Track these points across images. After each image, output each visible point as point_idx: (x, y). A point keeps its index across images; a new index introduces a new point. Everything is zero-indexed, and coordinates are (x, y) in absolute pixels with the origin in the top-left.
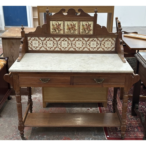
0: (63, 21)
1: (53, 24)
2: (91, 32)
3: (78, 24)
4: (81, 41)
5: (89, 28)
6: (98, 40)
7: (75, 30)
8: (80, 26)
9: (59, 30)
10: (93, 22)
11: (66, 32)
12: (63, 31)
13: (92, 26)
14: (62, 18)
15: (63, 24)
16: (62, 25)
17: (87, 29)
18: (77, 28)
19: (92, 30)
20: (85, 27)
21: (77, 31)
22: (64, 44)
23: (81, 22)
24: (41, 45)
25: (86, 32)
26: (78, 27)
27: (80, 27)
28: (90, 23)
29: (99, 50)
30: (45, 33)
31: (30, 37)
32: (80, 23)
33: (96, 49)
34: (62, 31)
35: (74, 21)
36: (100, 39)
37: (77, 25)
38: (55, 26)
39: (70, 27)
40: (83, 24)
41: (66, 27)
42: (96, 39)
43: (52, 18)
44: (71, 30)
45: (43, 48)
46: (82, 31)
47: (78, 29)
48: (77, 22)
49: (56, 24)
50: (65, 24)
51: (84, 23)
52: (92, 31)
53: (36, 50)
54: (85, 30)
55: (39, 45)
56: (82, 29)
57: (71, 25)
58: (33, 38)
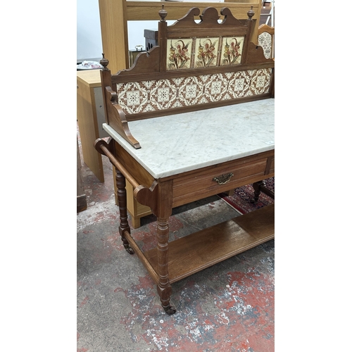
0: (193, 39)
1: (172, 47)
2: (239, 60)
3: (219, 43)
4: (221, 80)
5: (237, 51)
6: (247, 74)
7: (213, 57)
8: (221, 47)
9: (184, 59)
10: (243, 38)
11: (195, 64)
12: (191, 61)
13: (241, 46)
14: (193, 31)
15: (192, 45)
16: (189, 48)
17: (233, 53)
18: (216, 52)
19: (240, 55)
20: (230, 49)
21: (216, 59)
22: (190, 91)
23: (225, 39)
24: (145, 101)
25: (230, 61)
26: (218, 50)
27: (221, 50)
28: (239, 39)
29: (247, 94)
30: (155, 70)
31: (121, 85)
32: (222, 41)
33: (243, 94)
34: (189, 61)
35: (213, 37)
36: (250, 73)
37: (216, 47)
38: (176, 52)
39: (205, 50)
40: (226, 43)
42: (244, 72)
43: (172, 32)
44: (205, 57)
45: (149, 106)
46: (224, 58)
47: (218, 54)
48: (218, 39)
49: (179, 47)
50: (195, 44)
51: (230, 41)
52: (240, 57)
53: (134, 112)
54: (229, 56)
55: (141, 100)
56: (224, 55)
57: (207, 46)
58: (128, 86)
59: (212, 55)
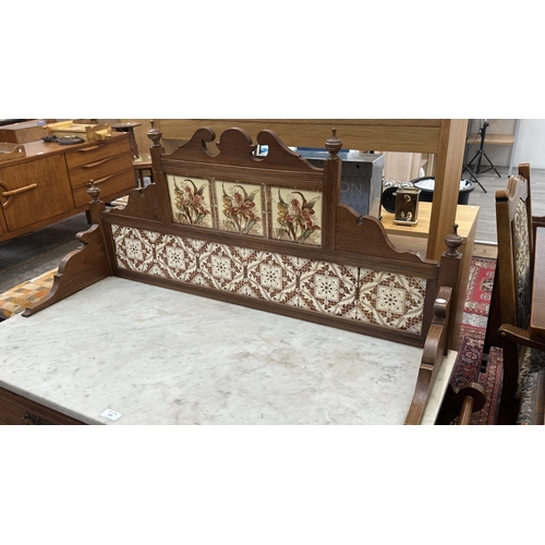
0: (210, 181)
1: (177, 189)
2: (316, 238)
3: (263, 196)
4: (279, 265)
5: (308, 219)
6: (345, 272)
7: (254, 219)
8: (270, 204)
9: (199, 211)
10: (320, 195)
11: (222, 224)
12: (213, 216)
13: (318, 209)
14: (203, 167)
15: (210, 190)
16: (206, 193)
17: (299, 220)
18: (258, 211)
19: (317, 227)
20: (291, 211)
21: (260, 223)
22: (220, 266)
23: (274, 191)
24: (150, 259)
25: (294, 235)
26: (263, 208)
27: (270, 210)
28: (310, 196)
29: (352, 314)
31: (117, 226)
32: (269, 193)
33: (339, 310)
34: (209, 216)
35: (248, 183)
36: (354, 271)
37: (257, 201)
38: (186, 197)
39: (235, 204)
40: (280, 198)
41: (221, 206)
42: (336, 266)
43: (169, 165)
44: (239, 216)
45: (156, 267)
46: (279, 226)
47: (264, 215)
48: (258, 188)
49: (188, 189)
50: (215, 190)
51: (287, 195)
52: (319, 232)
54: (290, 225)
55: (144, 256)
56: (279, 220)
57: (238, 196)
58: (126, 231)
59: (252, 216)
